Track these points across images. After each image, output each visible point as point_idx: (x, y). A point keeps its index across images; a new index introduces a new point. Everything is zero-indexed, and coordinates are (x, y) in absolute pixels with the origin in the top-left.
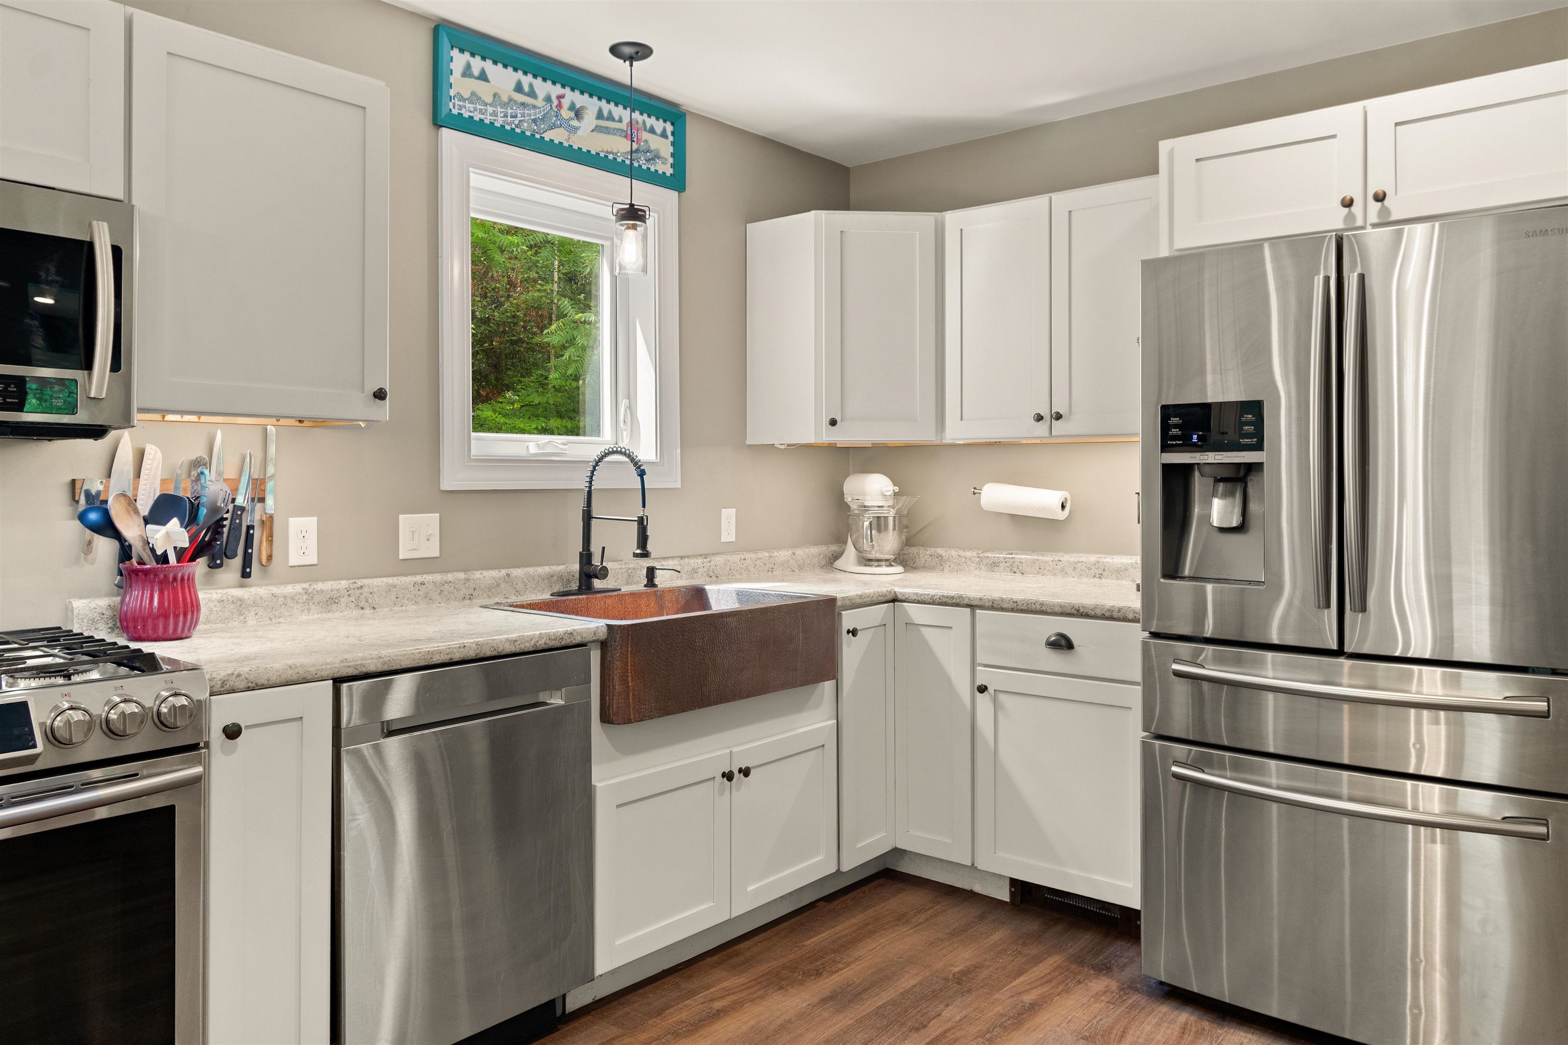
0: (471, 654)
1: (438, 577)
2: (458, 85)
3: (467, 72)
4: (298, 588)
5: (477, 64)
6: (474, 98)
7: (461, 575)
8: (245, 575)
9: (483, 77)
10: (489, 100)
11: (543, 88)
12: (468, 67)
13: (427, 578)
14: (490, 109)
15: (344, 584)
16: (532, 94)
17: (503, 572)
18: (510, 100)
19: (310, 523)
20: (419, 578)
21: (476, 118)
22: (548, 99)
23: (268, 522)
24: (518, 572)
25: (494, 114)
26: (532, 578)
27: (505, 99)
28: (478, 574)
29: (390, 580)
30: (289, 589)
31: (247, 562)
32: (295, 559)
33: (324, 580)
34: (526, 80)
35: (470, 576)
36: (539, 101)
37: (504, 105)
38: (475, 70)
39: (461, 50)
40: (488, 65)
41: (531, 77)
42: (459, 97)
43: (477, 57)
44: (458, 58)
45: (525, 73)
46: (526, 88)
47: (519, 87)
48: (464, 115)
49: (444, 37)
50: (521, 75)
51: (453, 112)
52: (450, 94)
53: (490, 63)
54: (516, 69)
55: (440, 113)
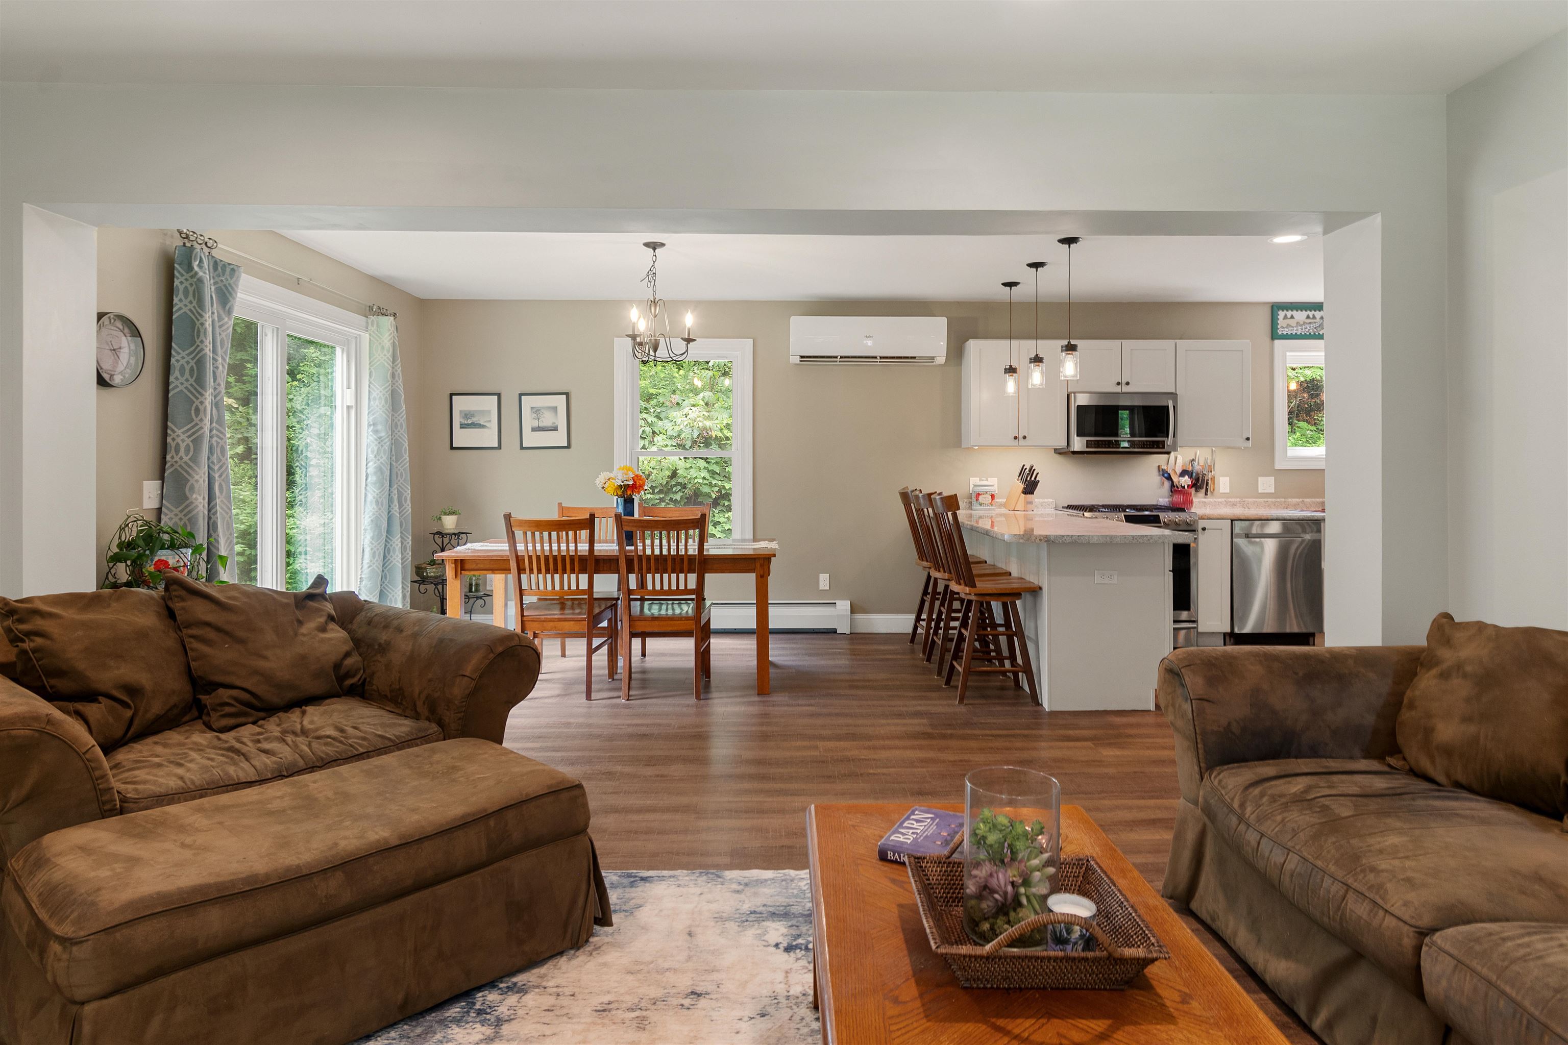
1: (1273, 500)
2: (1281, 322)
3: (1285, 317)
4: (1223, 500)
5: (1289, 313)
6: (1288, 326)
7: (1283, 500)
8: (1206, 494)
9: (1292, 317)
10: (1295, 325)
11: (1318, 314)
12: (1286, 315)
13: (1270, 500)
14: (1295, 329)
15: (1238, 500)
16: (1314, 317)
17: (1301, 500)
18: (1304, 323)
19: (1228, 480)
20: (1266, 500)
21: (1290, 333)
23: (1213, 479)
24: (1308, 500)
25: (1297, 330)
26: (1314, 502)
27: (1302, 323)
28: (1290, 500)
29: (1254, 501)
30: (1220, 500)
31: (1207, 491)
32: (1223, 491)
33: (1231, 498)
34: (1311, 314)
35: (1287, 500)
36: (1318, 319)
37: (1302, 325)
38: (1289, 316)
39: (1283, 310)
40: (1295, 313)
41: (1313, 312)
42: (1283, 327)
43: (1290, 311)
44: (1281, 314)
45: (1311, 311)
46: (1311, 317)
47: (1308, 317)
48: (1285, 333)
49: (1276, 308)
50: (1308, 312)
51: (1280, 333)
52: (1279, 327)
53: (1295, 311)
54: (1306, 311)
55: (1274, 335)
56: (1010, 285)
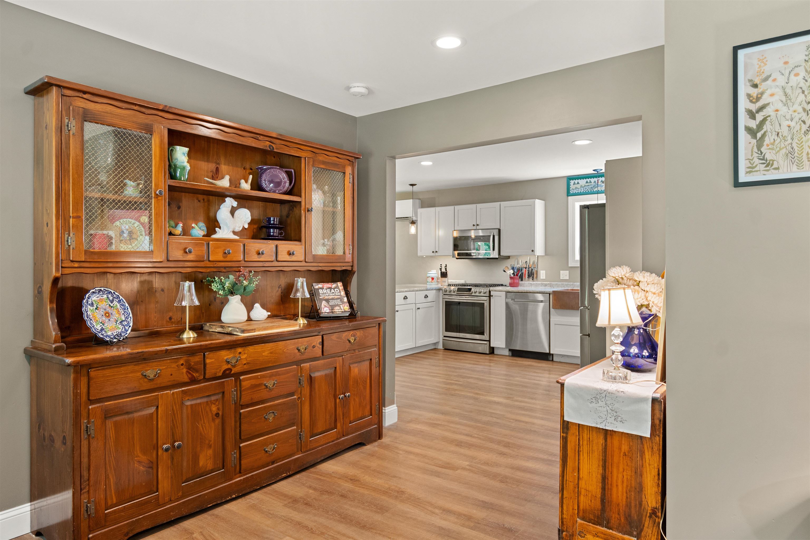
0: (526, 292)
1: (567, 283)
2: (572, 186)
3: (574, 184)
5: (576, 181)
6: (576, 188)
7: (572, 283)
8: (533, 280)
9: (578, 183)
10: (580, 187)
11: (593, 180)
12: (575, 182)
13: (565, 283)
14: (580, 189)
15: (548, 283)
16: (590, 182)
19: (544, 271)
20: (563, 283)
21: (577, 192)
22: (595, 182)
23: (537, 271)
25: (581, 190)
27: (583, 186)
28: (575, 283)
29: (557, 283)
30: (538, 282)
31: (533, 278)
32: (541, 278)
33: (545, 282)
34: (588, 180)
35: (574, 283)
36: (593, 183)
37: (584, 187)
38: (576, 183)
39: (573, 180)
40: (579, 181)
41: (590, 179)
42: (573, 189)
43: (577, 180)
44: (572, 182)
45: (588, 179)
46: (589, 182)
47: (587, 182)
48: (574, 192)
49: (570, 178)
50: (587, 179)
51: (572, 193)
52: (571, 189)
53: (579, 180)
54: (586, 179)
55: (569, 194)
56: (412, 185)
